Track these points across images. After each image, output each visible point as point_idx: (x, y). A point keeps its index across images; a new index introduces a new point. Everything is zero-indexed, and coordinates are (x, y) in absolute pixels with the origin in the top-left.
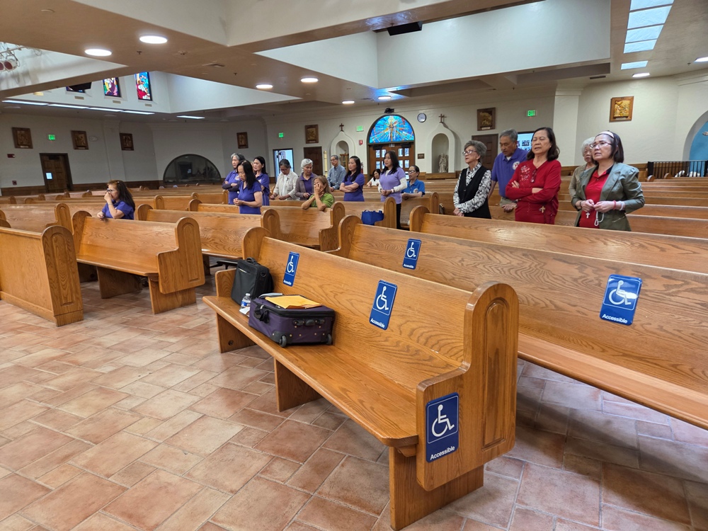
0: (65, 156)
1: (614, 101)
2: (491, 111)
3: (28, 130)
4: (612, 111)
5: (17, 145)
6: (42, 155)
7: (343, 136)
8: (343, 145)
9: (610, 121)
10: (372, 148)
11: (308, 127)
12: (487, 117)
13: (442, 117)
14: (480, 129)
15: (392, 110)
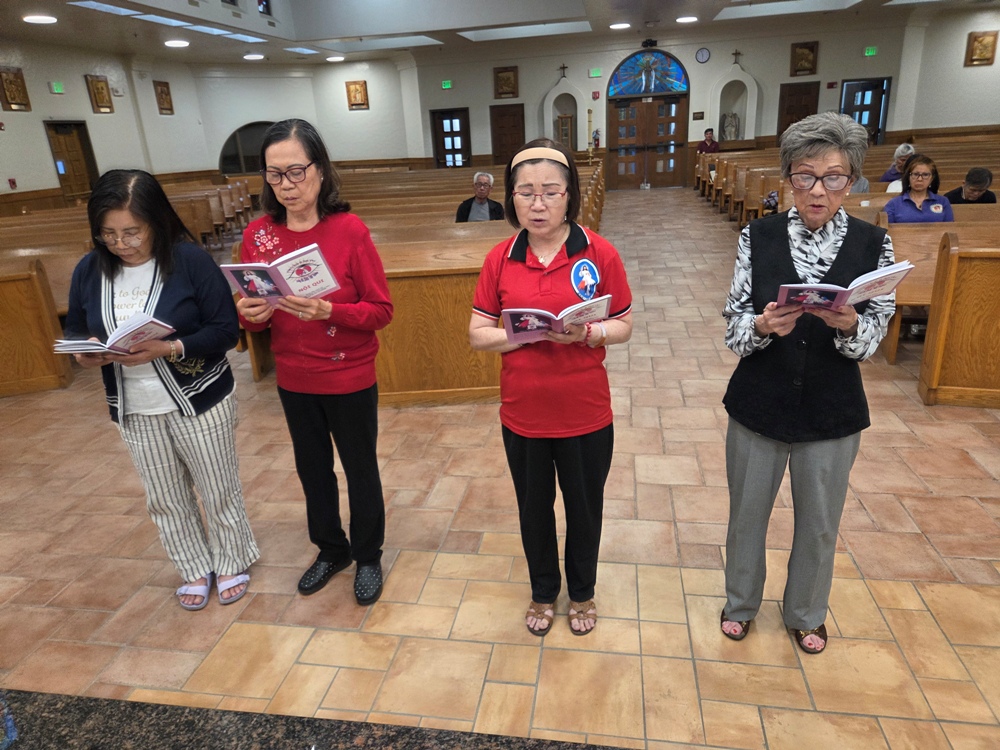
0: (80, 127)
4: (971, 51)
5: (7, 104)
6: (46, 124)
7: (566, 86)
9: (964, 65)
10: (615, 103)
12: (805, 57)
13: (737, 54)
14: (794, 73)
15: (654, 43)
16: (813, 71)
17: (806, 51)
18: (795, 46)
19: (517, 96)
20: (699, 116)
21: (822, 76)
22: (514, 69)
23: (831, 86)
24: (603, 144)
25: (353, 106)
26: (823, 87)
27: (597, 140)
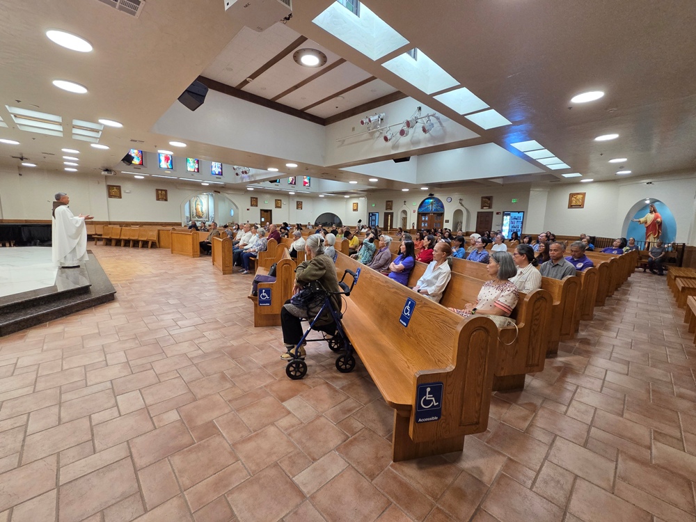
0: (271, 211)
1: (572, 195)
2: (490, 198)
3: (257, 199)
4: (570, 201)
5: (252, 205)
6: (261, 210)
7: (404, 208)
8: (405, 212)
9: (569, 208)
10: (420, 215)
11: (387, 202)
12: (487, 202)
13: (460, 200)
14: (482, 208)
15: (433, 195)
16: (490, 207)
17: (487, 200)
18: (482, 198)
19: (391, 210)
20: (447, 221)
21: (494, 209)
22: (392, 202)
23: (498, 213)
24: (415, 228)
25: (354, 210)
26: (495, 215)
27: (413, 227)
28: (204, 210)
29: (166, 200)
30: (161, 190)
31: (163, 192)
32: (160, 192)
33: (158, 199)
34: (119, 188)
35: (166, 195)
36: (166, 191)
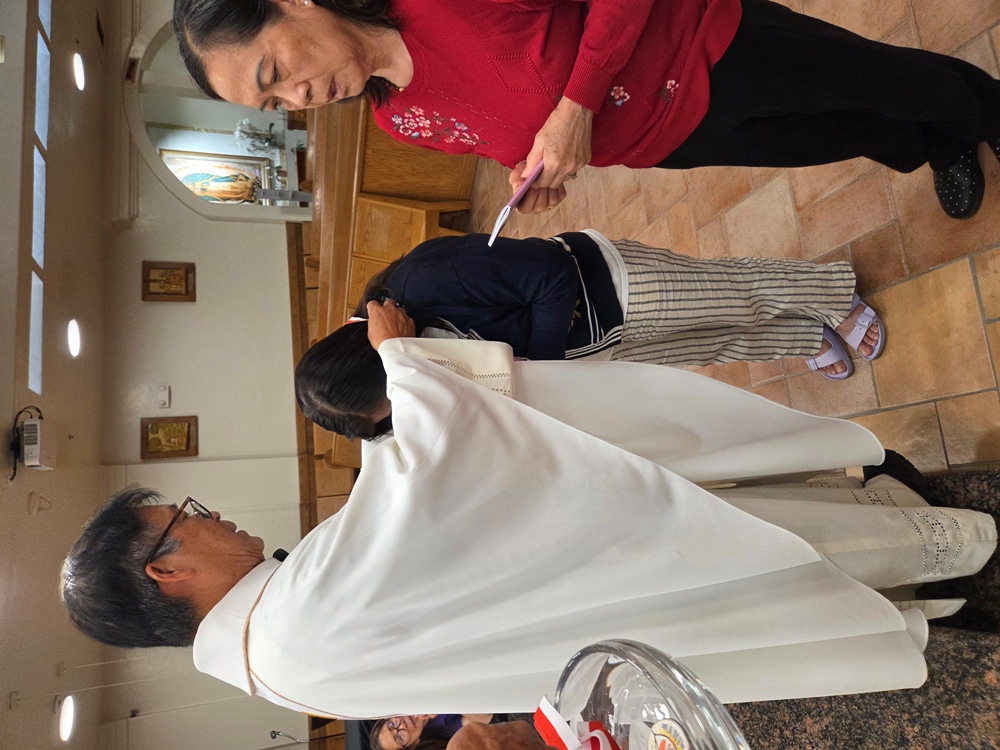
28: (226, 173)
29: (190, 268)
30: (146, 281)
31: (154, 274)
32: (154, 287)
33: (190, 295)
34: (149, 426)
35: (169, 268)
36: (148, 267)
